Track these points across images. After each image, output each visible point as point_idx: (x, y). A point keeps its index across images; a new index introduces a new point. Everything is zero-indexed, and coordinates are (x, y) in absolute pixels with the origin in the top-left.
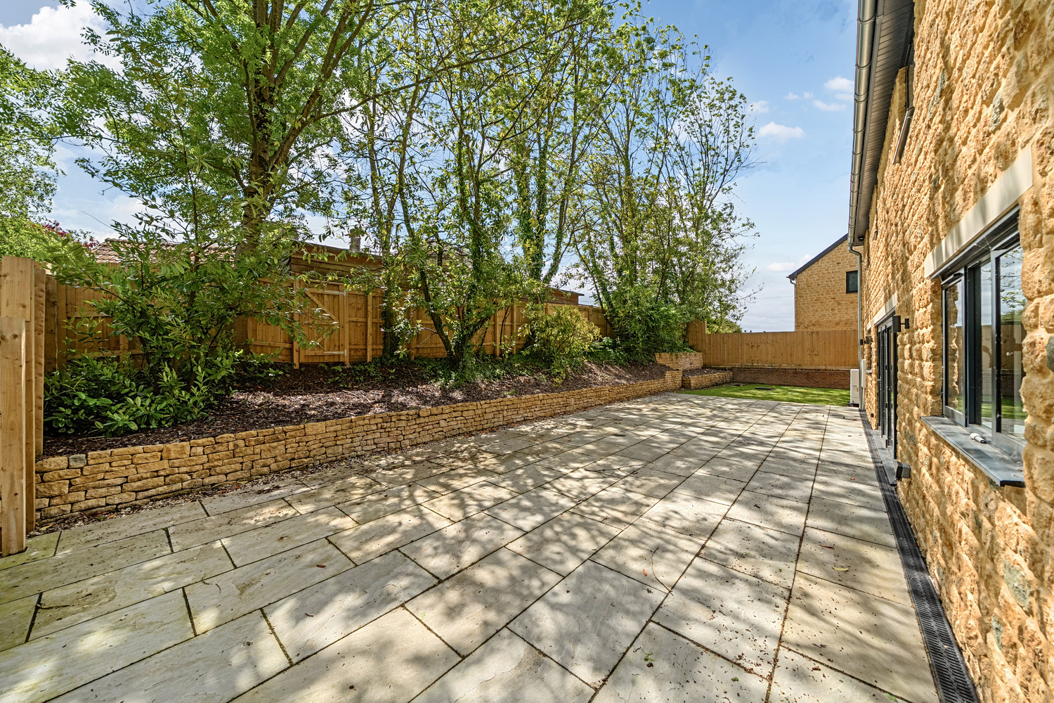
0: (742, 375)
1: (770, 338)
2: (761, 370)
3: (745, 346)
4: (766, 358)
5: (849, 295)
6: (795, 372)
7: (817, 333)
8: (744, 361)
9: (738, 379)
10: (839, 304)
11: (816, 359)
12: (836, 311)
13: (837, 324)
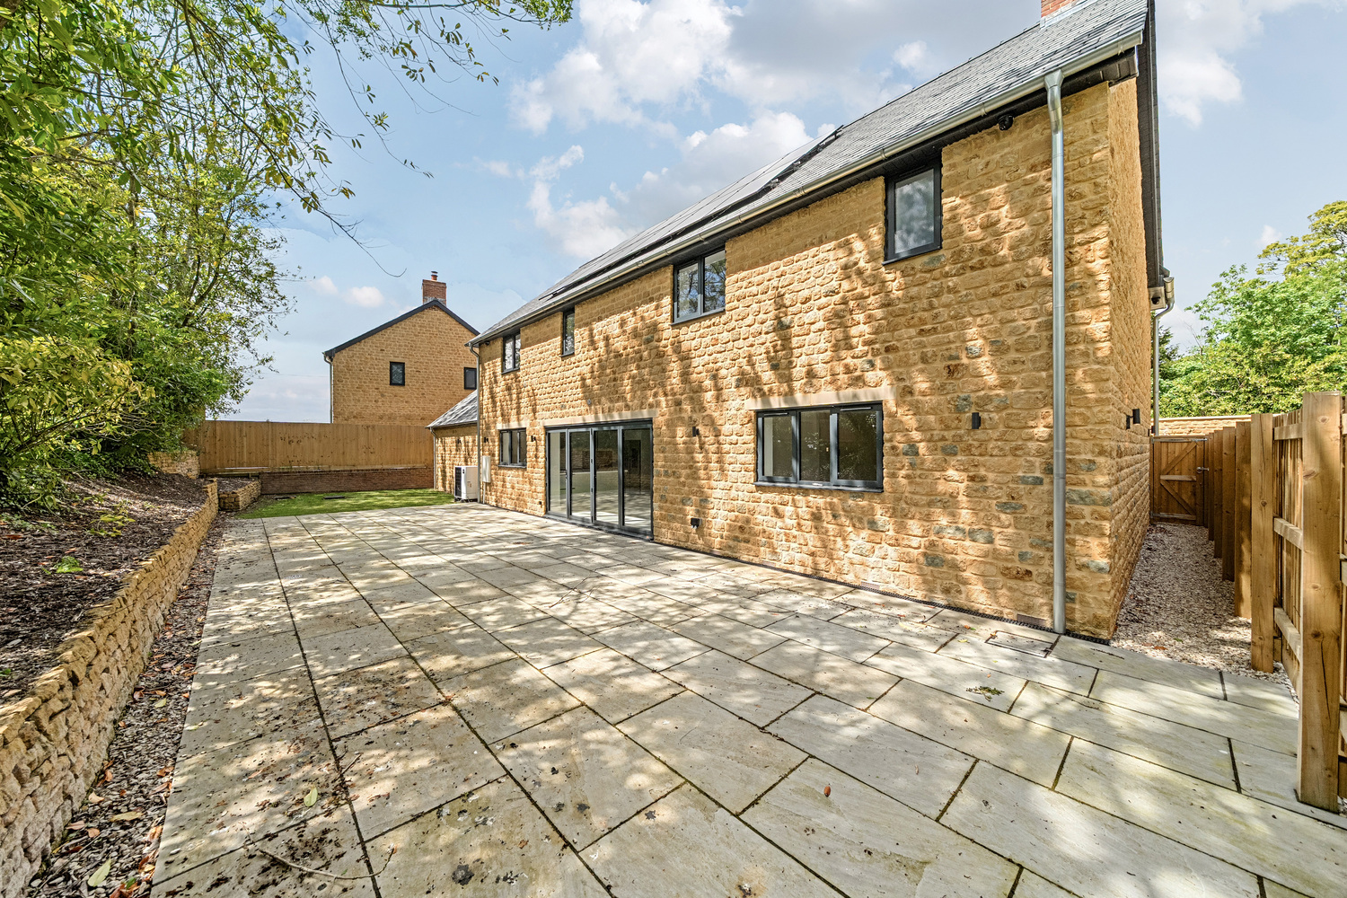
0: (277, 484)
1: (316, 430)
2: (304, 475)
3: (280, 443)
4: (310, 458)
5: (392, 387)
6: (351, 474)
7: (373, 427)
8: (278, 463)
9: (270, 489)
10: (383, 396)
11: (373, 457)
12: (380, 404)
13: (381, 418)
